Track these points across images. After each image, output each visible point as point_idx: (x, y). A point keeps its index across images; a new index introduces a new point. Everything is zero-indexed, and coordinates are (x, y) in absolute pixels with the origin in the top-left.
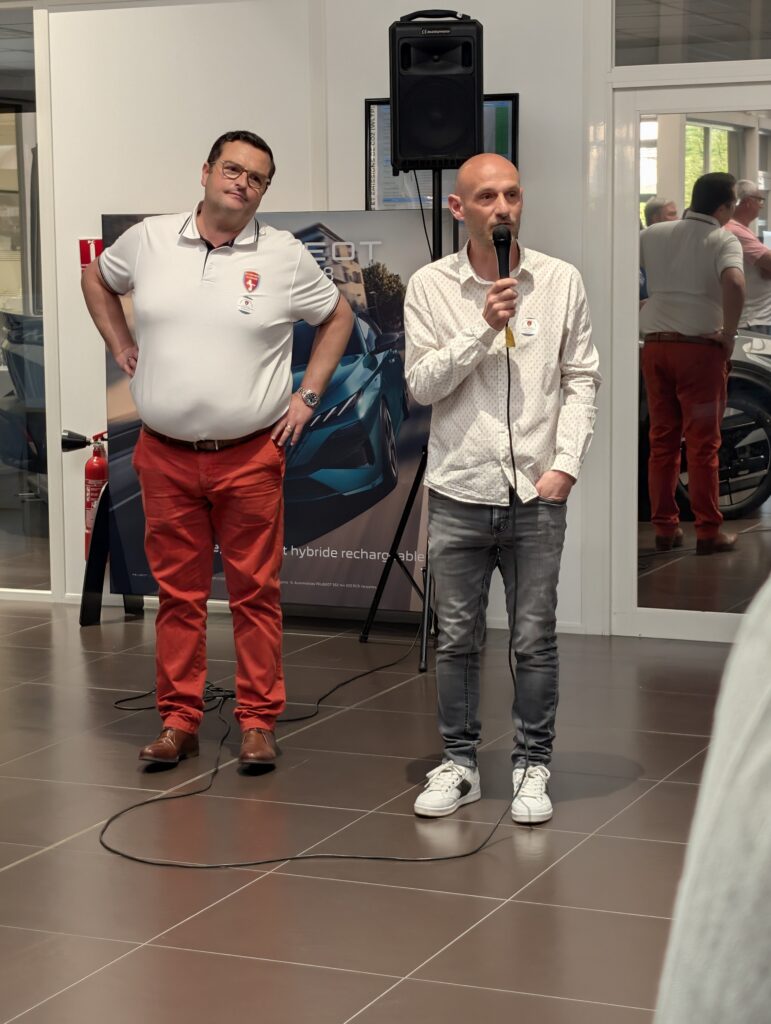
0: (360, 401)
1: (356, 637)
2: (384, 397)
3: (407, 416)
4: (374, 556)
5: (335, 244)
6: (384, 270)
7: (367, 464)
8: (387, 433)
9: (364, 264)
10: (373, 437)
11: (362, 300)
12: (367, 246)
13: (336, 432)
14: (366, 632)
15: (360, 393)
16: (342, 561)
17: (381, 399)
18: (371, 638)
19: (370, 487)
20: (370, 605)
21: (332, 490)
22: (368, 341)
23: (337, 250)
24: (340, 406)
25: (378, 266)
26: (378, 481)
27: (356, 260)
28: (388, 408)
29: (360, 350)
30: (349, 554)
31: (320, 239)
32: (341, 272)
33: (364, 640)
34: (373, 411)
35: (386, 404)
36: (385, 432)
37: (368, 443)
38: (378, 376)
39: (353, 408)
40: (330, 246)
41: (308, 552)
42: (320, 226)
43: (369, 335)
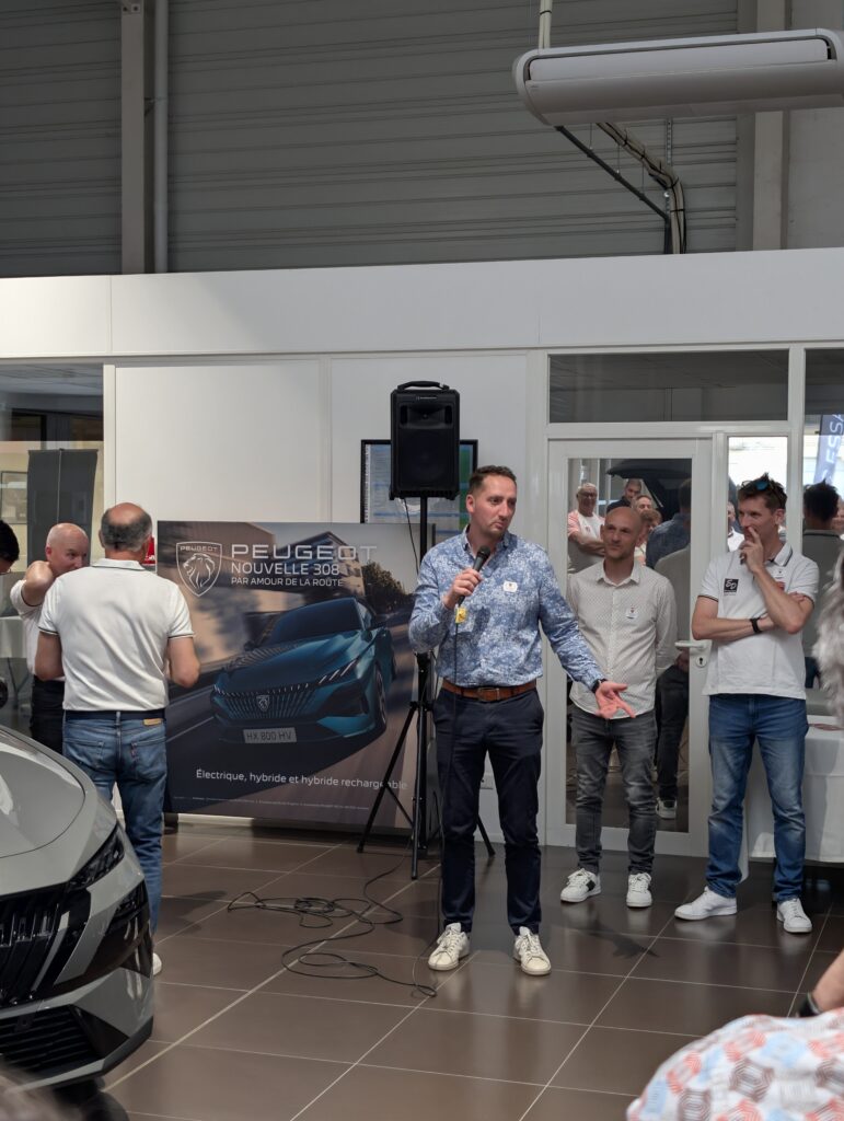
0: (358, 666)
1: (355, 847)
2: (377, 663)
3: (394, 678)
4: (367, 784)
5: (341, 548)
6: (378, 567)
7: (363, 714)
8: (379, 688)
9: (363, 563)
10: (368, 692)
11: (361, 589)
12: (365, 550)
13: (339, 689)
14: (362, 845)
15: (358, 659)
16: (341, 788)
17: (375, 664)
18: (366, 848)
19: (365, 731)
20: (365, 822)
21: (335, 733)
22: (364, 620)
23: (342, 552)
24: (342, 669)
25: (374, 564)
26: (372, 726)
27: (357, 560)
28: (380, 670)
29: (359, 627)
30: (348, 783)
31: (329, 544)
32: (345, 569)
33: (360, 850)
34: (368, 673)
35: (379, 668)
36: (378, 688)
37: (364, 699)
38: (373, 647)
39: (353, 671)
40: (337, 549)
41: (315, 780)
42: (330, 534)
43: (366, 617)
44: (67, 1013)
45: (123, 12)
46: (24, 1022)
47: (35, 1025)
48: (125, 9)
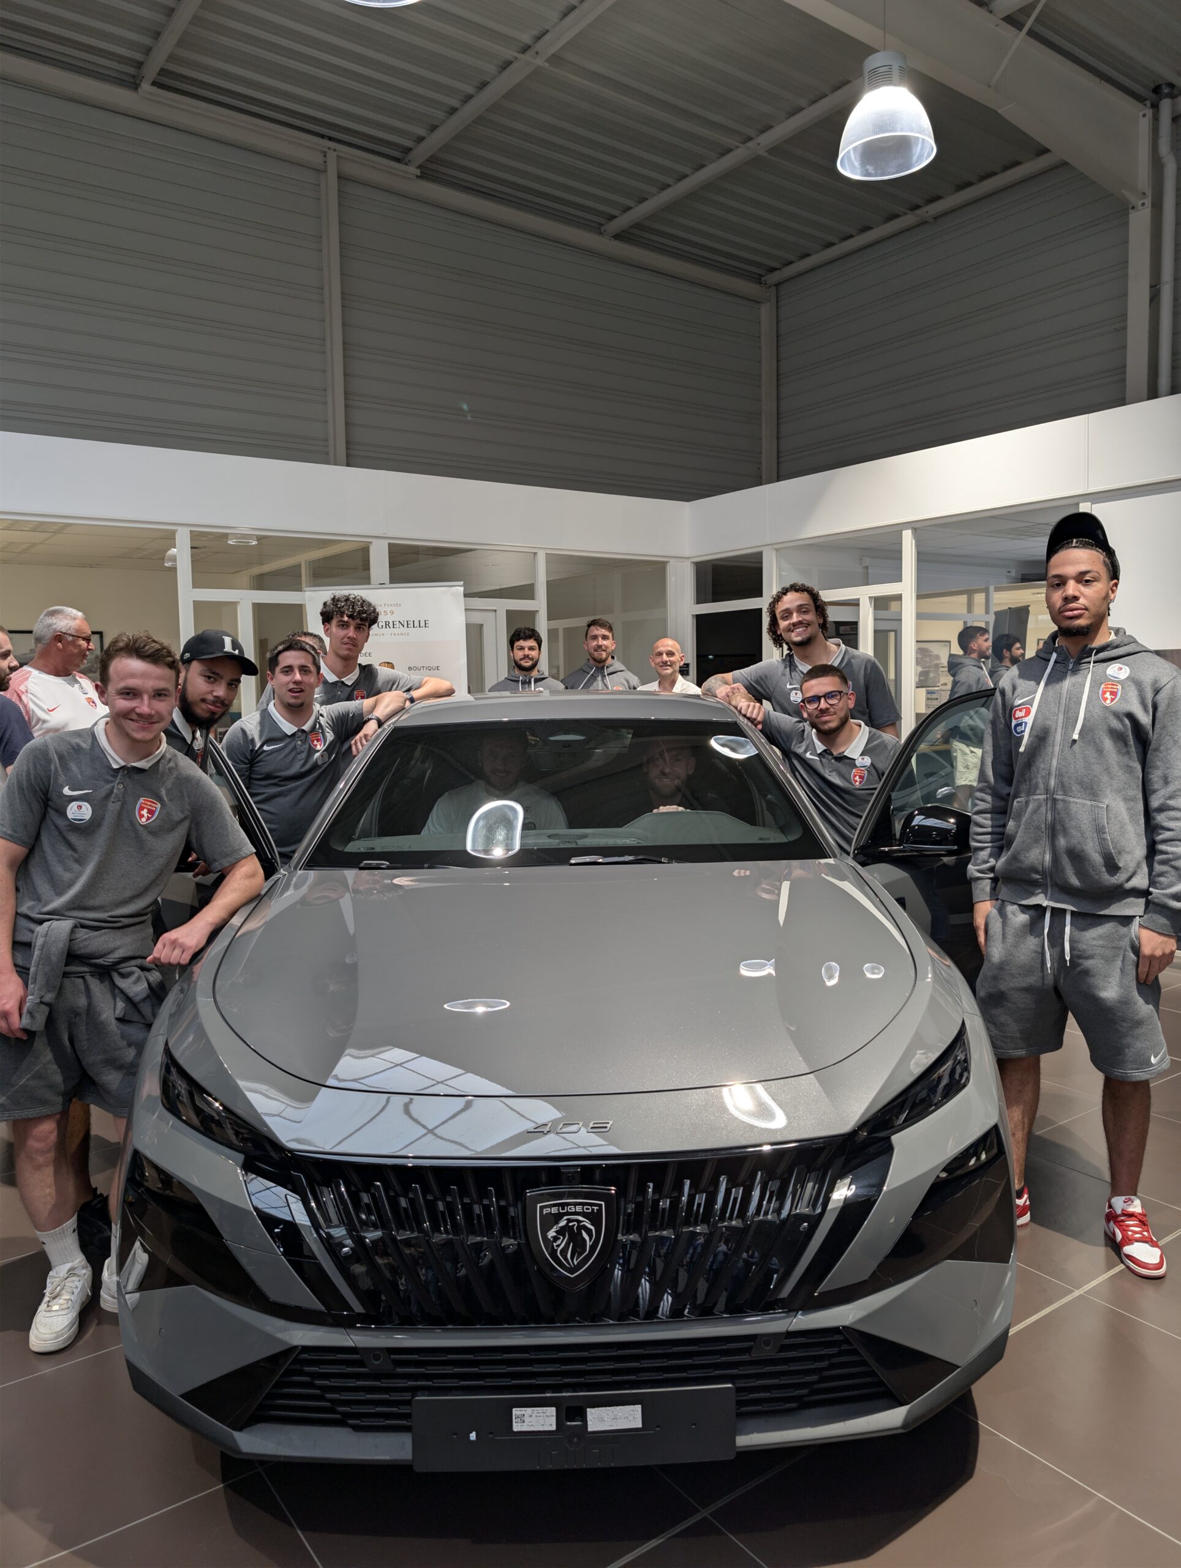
44: (837, 1337)
45: (1131, 211)
46: (767, 1343)
47: (784, 1348)
48: (1133, 208)
